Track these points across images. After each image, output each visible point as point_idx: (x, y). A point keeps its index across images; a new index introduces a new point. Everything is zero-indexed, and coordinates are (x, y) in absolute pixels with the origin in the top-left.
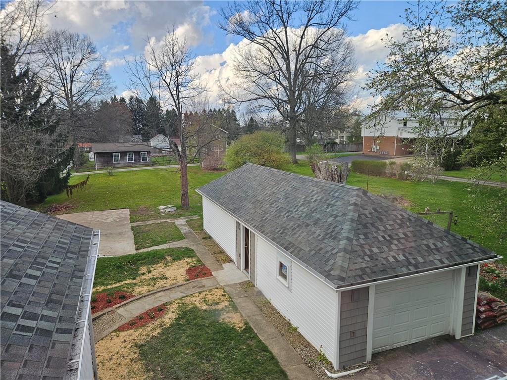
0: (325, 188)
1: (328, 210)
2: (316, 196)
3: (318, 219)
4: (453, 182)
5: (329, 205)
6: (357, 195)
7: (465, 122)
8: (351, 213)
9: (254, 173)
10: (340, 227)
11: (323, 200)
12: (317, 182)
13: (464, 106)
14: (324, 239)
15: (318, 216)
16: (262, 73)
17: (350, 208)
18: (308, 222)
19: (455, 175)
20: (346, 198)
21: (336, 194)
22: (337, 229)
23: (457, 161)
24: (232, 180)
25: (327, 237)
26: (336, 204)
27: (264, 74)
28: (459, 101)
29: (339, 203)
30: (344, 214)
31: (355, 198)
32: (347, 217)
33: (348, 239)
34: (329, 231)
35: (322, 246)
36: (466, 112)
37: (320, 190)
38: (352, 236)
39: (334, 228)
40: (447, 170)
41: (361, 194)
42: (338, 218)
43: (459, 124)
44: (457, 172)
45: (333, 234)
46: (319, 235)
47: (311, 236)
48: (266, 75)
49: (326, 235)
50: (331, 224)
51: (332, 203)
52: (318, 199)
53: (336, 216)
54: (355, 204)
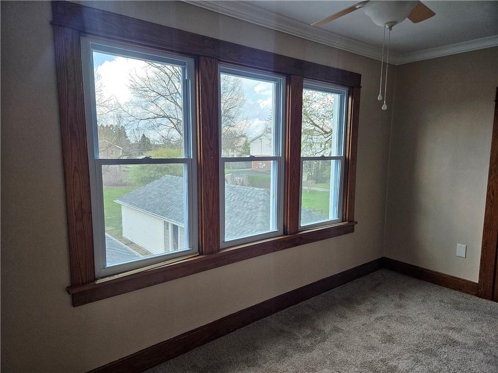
0: (240, 191)
1: (244, 206)
2: (234, 197)
3: (238, 212)
4: (321, 192)
5: (245, 202)
6: (264, 195)
7: (327, 145)
8: (262, 206)
9: (175, 183)
10: (255, 216)
11: (240, 200)
12: (233, 187)
13: (326, 135)
14: (245, 224)
15: (238, 210)
16: (159, 94)
17: (260, 203)
18: (231, 215)
19: (323, 187)
20: (256, 197)
21: (249, 195)
22: (253, 218)
23: (324, 175)
24: (154, 190)
25: (247, 223)
26: (250, 201)
27: (162, 96)
28: (322, 132)
29: (252, 200)
30: (257, 208)
31: (263, 196)
32: (259, 209)
33: (261, 222)
34: (248, 219)
35: (244, 229)
36: (328, 139)
37: (236, 193)
38: (264, 221)
39: (251, 217)
40: (317, 183)
41: (266, 194)
42: (253, 211)
43: (323, 146)
44: (323, 184)
45: (251, 220)
46: (241, 223)
47: (234, 224)
48: (164, 96)
49: (246, 222)
50: (248, 215)
51: (247, 201)
52: (236, 199)
53: (251, 209)
54: (263, 200)
